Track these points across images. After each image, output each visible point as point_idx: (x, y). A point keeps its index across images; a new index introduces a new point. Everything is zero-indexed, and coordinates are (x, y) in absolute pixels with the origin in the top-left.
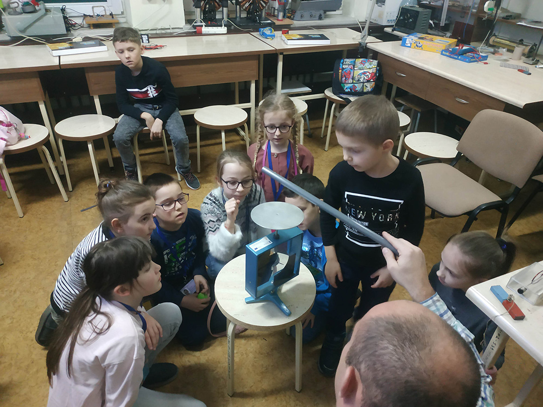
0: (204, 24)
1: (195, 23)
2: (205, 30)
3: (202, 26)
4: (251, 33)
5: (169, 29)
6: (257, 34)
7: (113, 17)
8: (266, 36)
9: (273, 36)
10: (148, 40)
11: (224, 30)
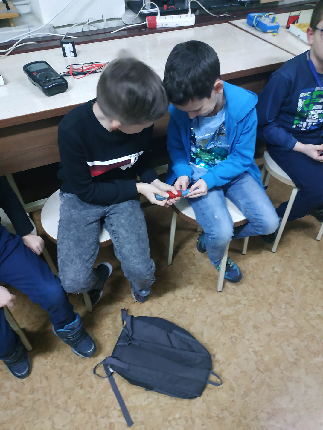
0: (157, 10)
1: (144, 9)
2: (162, 21)
3: (155, 14)
4: (231, 22)
5: (101, 21)
6: (243, 23)
7: (8, 8)
8: (264, 29)
9: (275, 29)
10: (74, 51)
11: (189, 19)
